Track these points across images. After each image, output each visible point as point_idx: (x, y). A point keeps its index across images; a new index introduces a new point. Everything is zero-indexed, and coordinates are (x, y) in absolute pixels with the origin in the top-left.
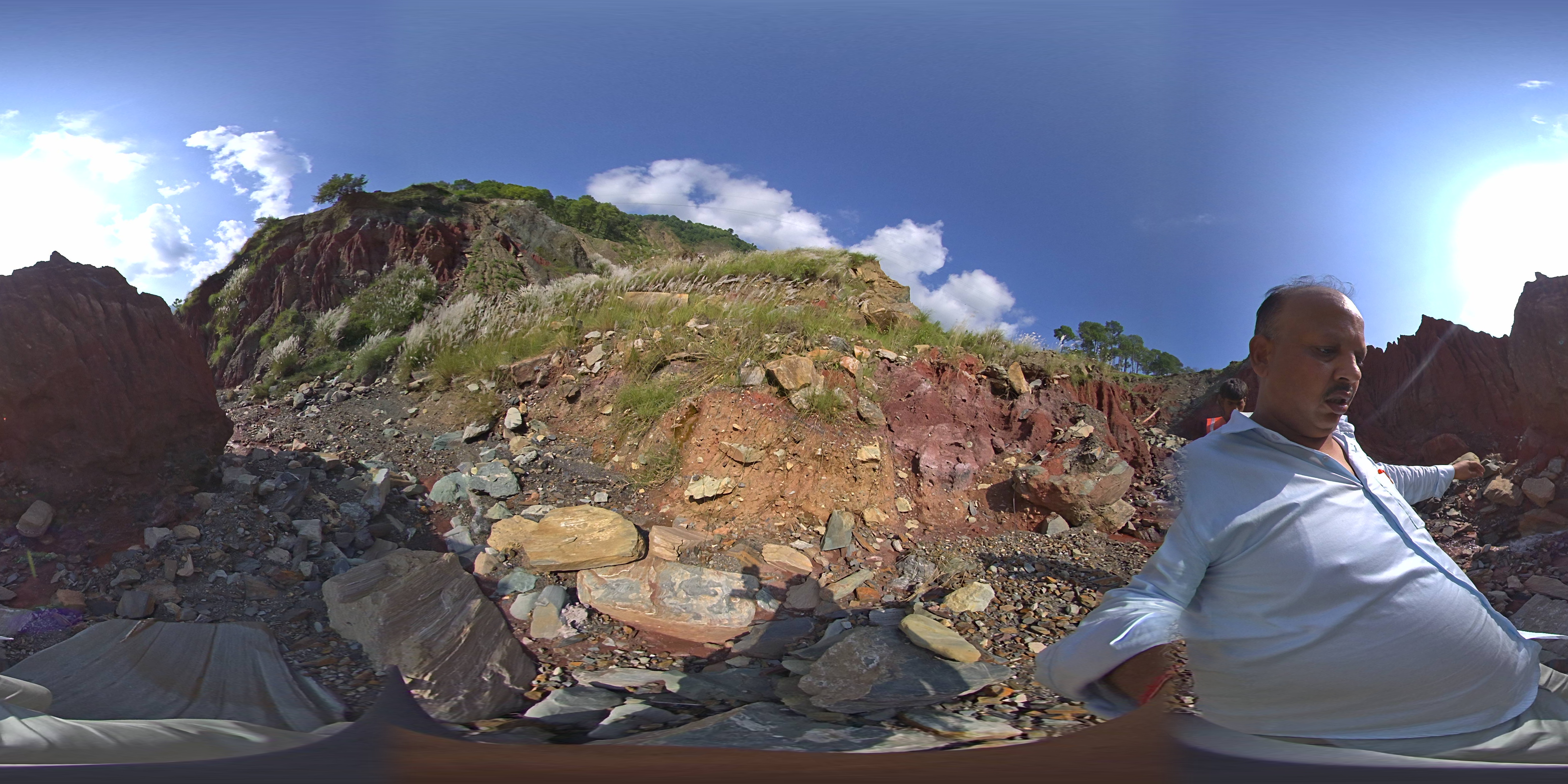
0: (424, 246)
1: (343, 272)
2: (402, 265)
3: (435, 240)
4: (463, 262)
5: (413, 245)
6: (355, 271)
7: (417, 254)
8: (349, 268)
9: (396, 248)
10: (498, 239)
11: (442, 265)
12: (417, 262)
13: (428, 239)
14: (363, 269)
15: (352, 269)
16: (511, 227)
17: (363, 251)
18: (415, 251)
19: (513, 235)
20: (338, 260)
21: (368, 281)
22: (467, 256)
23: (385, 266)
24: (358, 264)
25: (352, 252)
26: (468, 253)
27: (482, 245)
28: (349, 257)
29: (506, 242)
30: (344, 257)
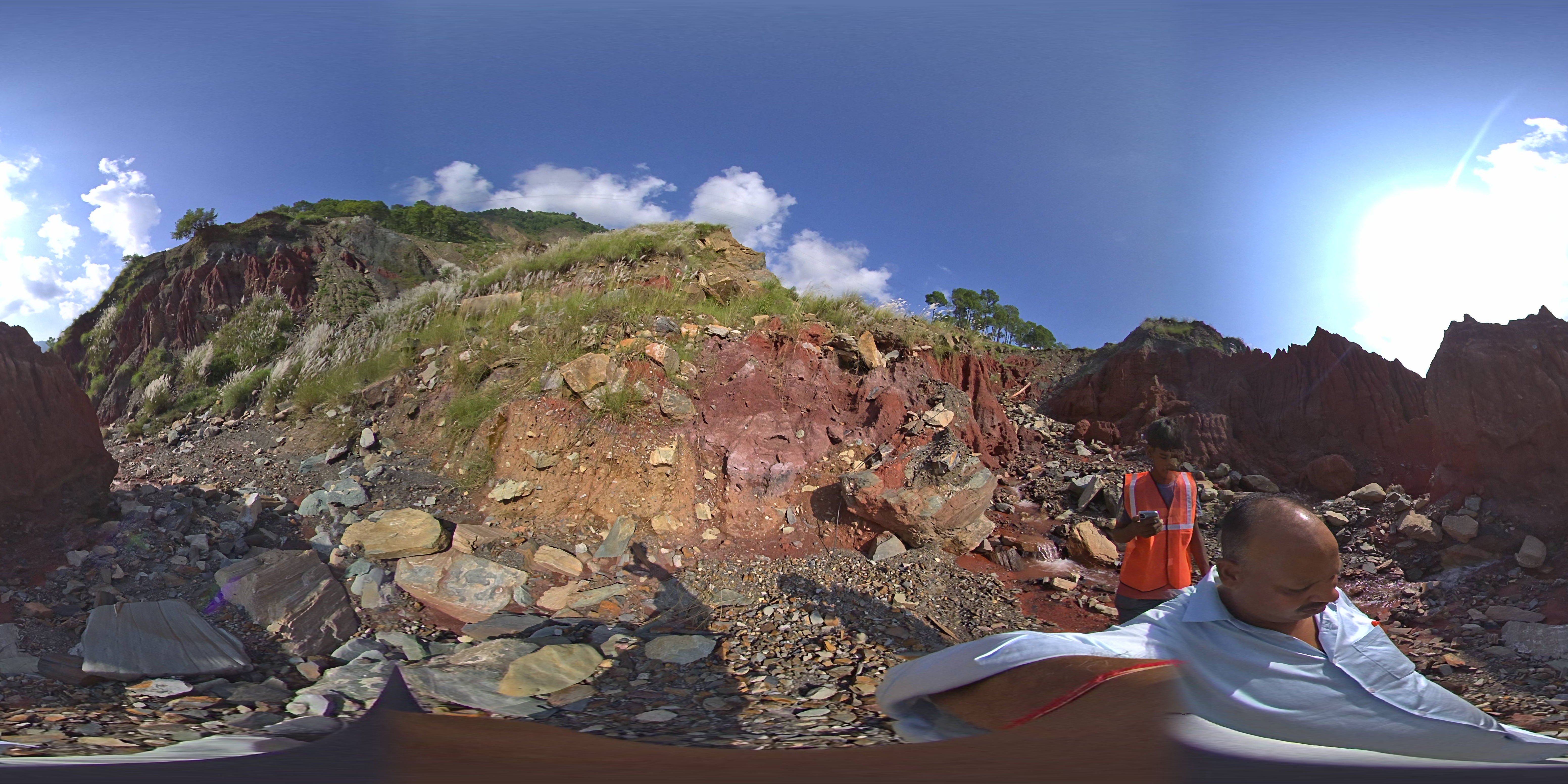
0: (276, 275)
1: (206, 307)
2: (259, 297)
3: (285, 268)
4: (315, 286)
5: (266, 276)
6: (216, 306)
7: (271, 284)
8: (211, 303)
9: (251, 280)
10: (343, 259)
11: (296, 292)
12: (272, 291)
13: (279, 268)
14: (223, 303)
15: (213, 304)
16: (353, 245)
17: (222, 286)
18: (268, 281)
19: (357, 252)
20: (200, 296)
21: (229, 315)
22: (317, 279)
23: (243, 299)
24: (218, 299)
25: (212, 288)
26: (318, 277)
27: (329, 267)
28: (209, 292)
29: (351, 261)
30: (204, 293)
